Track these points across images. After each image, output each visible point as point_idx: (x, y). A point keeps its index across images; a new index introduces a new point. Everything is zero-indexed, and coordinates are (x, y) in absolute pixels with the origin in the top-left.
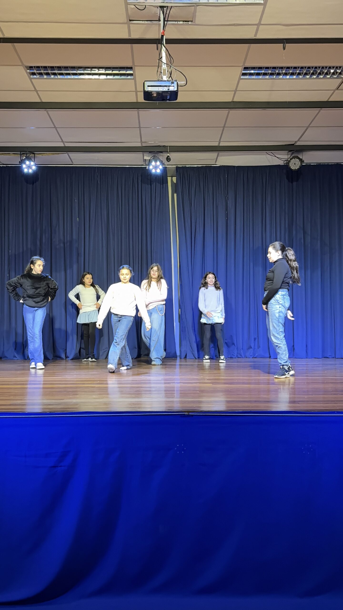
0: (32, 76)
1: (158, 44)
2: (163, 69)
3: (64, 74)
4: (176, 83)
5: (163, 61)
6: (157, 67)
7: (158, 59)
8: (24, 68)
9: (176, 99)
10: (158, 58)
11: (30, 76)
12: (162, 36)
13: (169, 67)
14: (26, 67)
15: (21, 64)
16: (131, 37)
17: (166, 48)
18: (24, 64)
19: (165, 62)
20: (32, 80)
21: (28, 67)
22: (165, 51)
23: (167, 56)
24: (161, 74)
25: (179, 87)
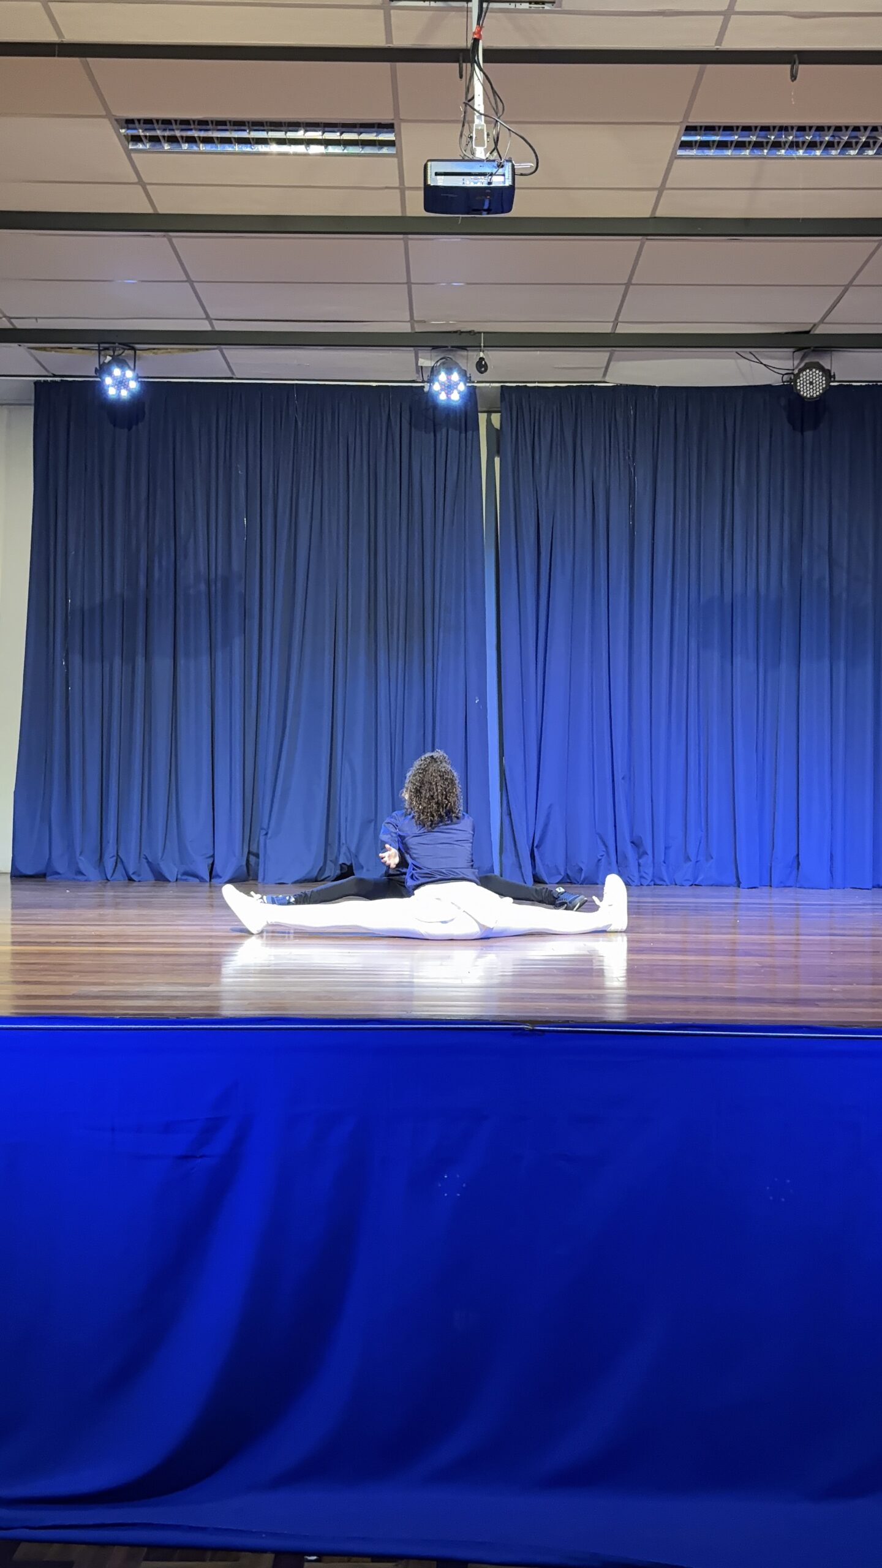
0: (133, 145)
1: (464, 62)
2: (476, 129)
3: (216, 140)
4: (508, 166)
5: (476, 107)
6: (461, 125)
7: (464, 103)
8: (111, 123)
9: (510, 210)
10: (464, 101)
11: (126, 143)
12: (476, 41)
13: (493, 125)
14: (117, 120)
15: (104, 113)
16: (392, 44)
17: (484, 73)
18: (114, 114)
19: (482, 112)
20: (133, 155)
21: (122, 120)
22: (481, 80)
23: (487, 96)
24: (470, 143)
25: (516, 176)
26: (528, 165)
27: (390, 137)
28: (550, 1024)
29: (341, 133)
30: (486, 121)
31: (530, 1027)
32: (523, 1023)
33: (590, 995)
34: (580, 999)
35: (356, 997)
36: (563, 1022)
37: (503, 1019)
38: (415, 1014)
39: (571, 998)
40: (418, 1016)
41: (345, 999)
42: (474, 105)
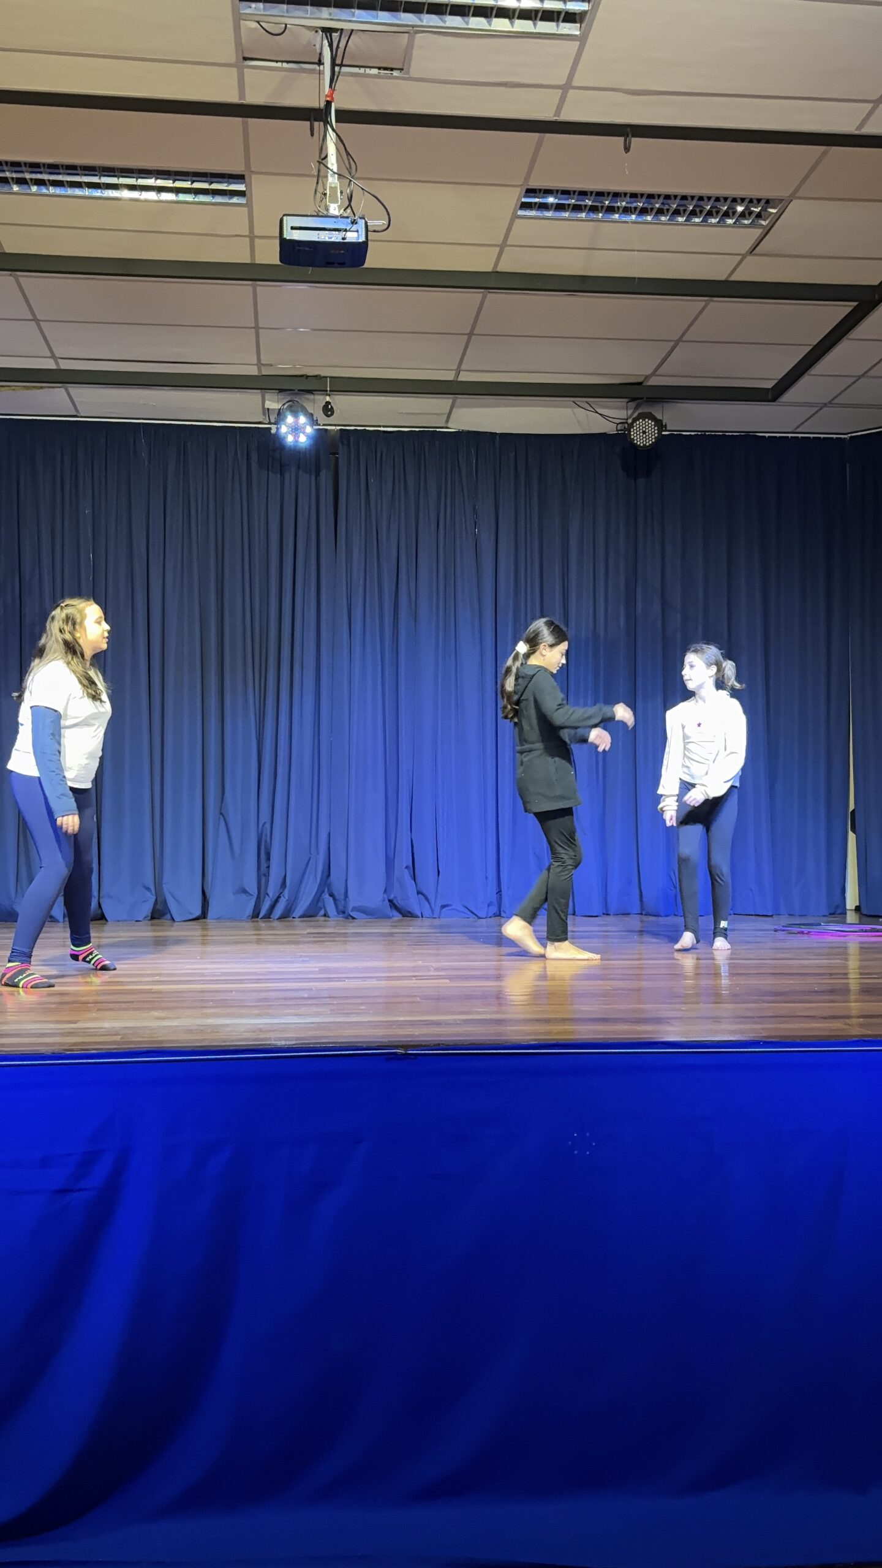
1: (315, 121)
2: (331, 187)
4: (362, 223)
5: (329, 166)
9: (362, 262)
10: (318, 160)
12: (329, 103)
13: (347, 183)
16: (245, 100)
17: (337, 134)
19: (335, 170)
22: (335, 141)
23: (340, 153)
24: (324, 200)
25: (369, 233)
26: (381, 223)
27: (241, 187)
28: (422, 1048)
29: (193, 182)
30: (339, 178)
31: (403, 1052)
32: (397, 1047)
33: (455, 1020)
34: (446, 1024)
35: (229, 1029)
36: (434, 1045)
37: (376, 1045)
38: (288, 1043)
39: (437, 1023)
40: (294, 1045)
41: (217, 1032)
42: (327, 163)
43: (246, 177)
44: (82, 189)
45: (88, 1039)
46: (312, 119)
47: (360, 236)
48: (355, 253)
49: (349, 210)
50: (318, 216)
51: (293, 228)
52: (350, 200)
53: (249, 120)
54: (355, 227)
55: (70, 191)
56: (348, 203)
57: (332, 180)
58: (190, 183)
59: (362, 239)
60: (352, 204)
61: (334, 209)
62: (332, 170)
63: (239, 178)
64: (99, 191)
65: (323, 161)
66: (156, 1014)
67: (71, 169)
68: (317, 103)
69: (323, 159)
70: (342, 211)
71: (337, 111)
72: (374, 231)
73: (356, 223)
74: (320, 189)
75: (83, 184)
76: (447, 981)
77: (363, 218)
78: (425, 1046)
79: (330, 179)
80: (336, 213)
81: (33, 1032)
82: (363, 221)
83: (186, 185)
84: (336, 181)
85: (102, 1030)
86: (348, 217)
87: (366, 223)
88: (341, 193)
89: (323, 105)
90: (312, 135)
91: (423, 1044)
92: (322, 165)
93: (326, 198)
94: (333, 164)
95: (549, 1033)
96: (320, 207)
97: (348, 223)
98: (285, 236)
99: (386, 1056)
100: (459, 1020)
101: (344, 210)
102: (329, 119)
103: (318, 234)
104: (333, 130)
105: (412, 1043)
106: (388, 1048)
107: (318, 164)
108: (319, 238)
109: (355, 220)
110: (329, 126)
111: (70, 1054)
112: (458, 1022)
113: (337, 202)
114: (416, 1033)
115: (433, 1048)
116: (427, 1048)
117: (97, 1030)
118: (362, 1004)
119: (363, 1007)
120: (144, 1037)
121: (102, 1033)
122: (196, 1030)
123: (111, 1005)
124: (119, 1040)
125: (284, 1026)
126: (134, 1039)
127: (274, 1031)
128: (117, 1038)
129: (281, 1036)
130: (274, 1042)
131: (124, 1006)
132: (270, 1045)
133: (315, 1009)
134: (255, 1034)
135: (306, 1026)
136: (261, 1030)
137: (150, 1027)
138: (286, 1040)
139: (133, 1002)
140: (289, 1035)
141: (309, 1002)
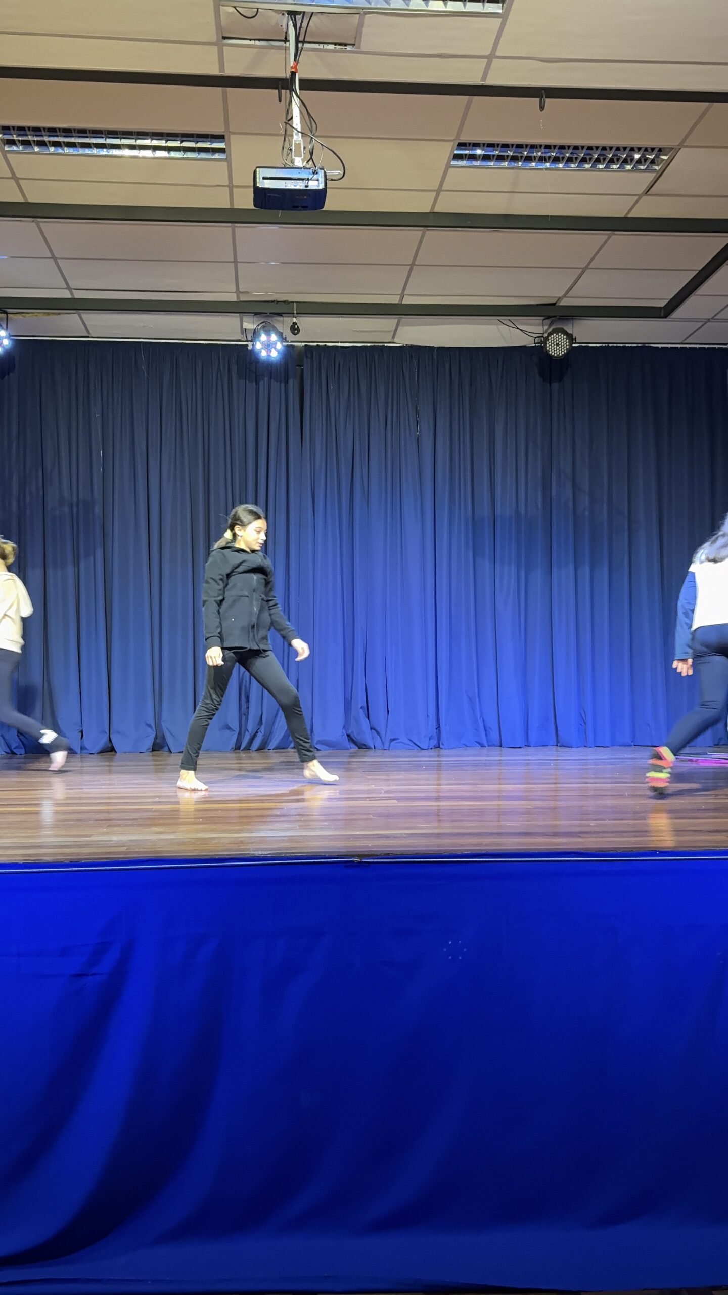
0: (8, 147)
1: (283, 88)
2: (295, 144)
4: (321, 173)
5: (294, 126)
6: (283, 139)
7: (286, 123)
9: (323, 207)
10: (284, 121)
11: (3, 145)
12: (293, 74)
13: (309, 140)
16: (223, 72)
17: (300, 99)
19: (299, 129)
20: (8, 155)
22: (298, 105)
23: (303, 117)
24: (290, 154)
25: (328, 181)
26: (337, 173)
27: (222, 145)
28: (374, 857)
29: (182, 142)
30: (302, 136)
31: (359, 860)
32: (353, 856)
33: (401, 834)
34: (394, 837)
35: (214, 842)
36: (385, 855)
37: (337, 854)
38: (266, 853)
39: (387, 837)
40: (269, 854)
41: (206, 844)
42: (293, 124)
43: (226, 137)
44: (91, 149)
45: (100, 850)
46: (280, 86)
47: (320, 184)
48: (316, 198)
49: (311, 163)
50: (285, 168)
51: (264, 178)
52: (312, 154)
53: (229, 89)
54: (316, 177)
55: (81, 151)
56: (310, 156)
57: (297, 138)
58: (179, 142)
59: (322, 186)
60: (313, 157)
61: (298, 162)
62: (296, 130)
63: (220, 137)
64: (105, 150)
65: (290, 122)
66: (155, 829)
67: (82, 132)
68: (282, 73)
69: (289, 120)
70: (305, 163)
71: (300, 80)
72: (332, 180)
73: (317, 173)
74: (287, 145)
75: (92, 146)
76: (395, 801)
77: (322, 169)
78: (377, 855)
79: (295, 137)
80: (302, 166)
81: (56, 844)
82: (323, 171)
83: (177, 144)
84: (300, 138)
85: (111, 842)
86: (310, 169)
87: (325, 173)
88: (305, 148)
89: (288, 75)
90: (280, 100)
91: (376, 853)
92: (288, 125)
93: (291, 153)
94: (297, 124)
95: (481, 844)
96: (286, 160)
97: (310, 173)
98: (258, 185)
99: (344, 864)
100: (405, 834)
101: (307, 163)
102: (294, 87)
103: (286, 183)
104: (298, 96)
105: (366, 853)
106: (348, 857)
107: (284, 124)
108: (286, 186)
109: (315, 171)
110: (293, 93)
111: (85, 863)
112: (405, 836)
113: (301, 156)
114: (370, 845)
115: (383, 857)
116: (378, 857)
117: (107, 842)
118: (325, 821)
119: (326, 823)
120: (143, 848)
121: (111, 845)
122: (188, 842)
123: (119, 821)
124: (124, 851)
125: (260, 839)
126: (137, 850)
127: (252, 843)
128: (124, 849)
129: (257, 847)
130: (252, 852)
131: (130, 822)
132: (249, 854)
133: (286, 825)
134: (237, 845)
135: (280, 839)
136: (241, 842)
137: (151, 840)
138: (262, 851)
139: (136, 819)
140: (265, 847)
141: (282, 819)
